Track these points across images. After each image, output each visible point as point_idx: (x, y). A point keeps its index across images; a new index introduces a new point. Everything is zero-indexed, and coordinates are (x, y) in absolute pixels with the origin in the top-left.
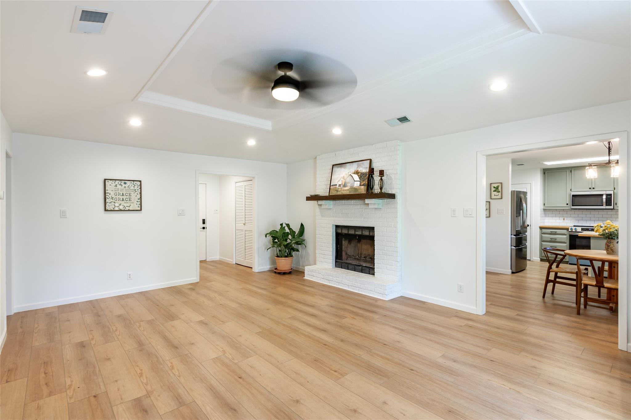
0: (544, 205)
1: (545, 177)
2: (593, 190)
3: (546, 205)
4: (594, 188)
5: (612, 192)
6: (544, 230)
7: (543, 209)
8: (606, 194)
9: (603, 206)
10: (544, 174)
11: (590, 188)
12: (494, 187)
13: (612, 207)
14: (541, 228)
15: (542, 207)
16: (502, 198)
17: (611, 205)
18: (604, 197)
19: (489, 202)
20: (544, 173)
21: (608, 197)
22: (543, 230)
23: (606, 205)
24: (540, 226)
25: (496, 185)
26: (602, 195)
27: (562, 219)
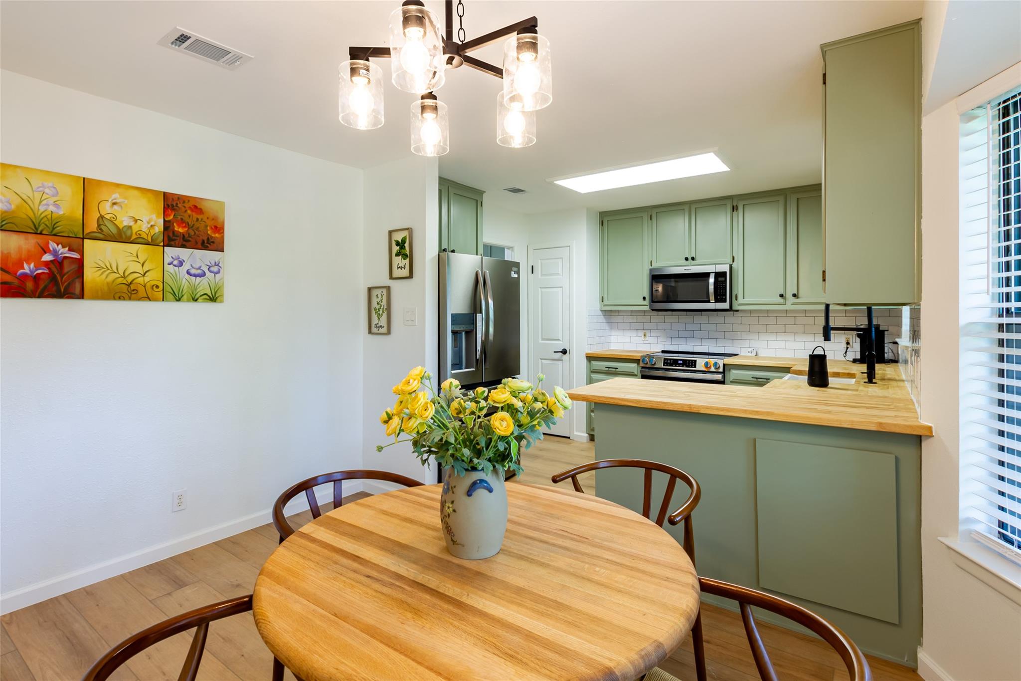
0: (603, 301)
1: (603, 230)
2: (693, 263)
3: (606, 302)
4: (693, 259)
5: (725, 268)
6: (597, 365)
7: (602, 311)
8: (715, 273)
9: (709, 301)
10: (602, 225)
11: (687, 259)
12: (398, 244)
13: (726, 305)
14: (590, 358)
15: (597, 306)
16: (411, 276)
17: (725, 301)
18: (712, 280)
19: (388, 288)
20: (602, 223)
21: (721, 279)
22: (594, 363)
23: (717, 301)
24: (586, 353)
25: (399, 237)
26: (707, 275)
27: (641, 333)
